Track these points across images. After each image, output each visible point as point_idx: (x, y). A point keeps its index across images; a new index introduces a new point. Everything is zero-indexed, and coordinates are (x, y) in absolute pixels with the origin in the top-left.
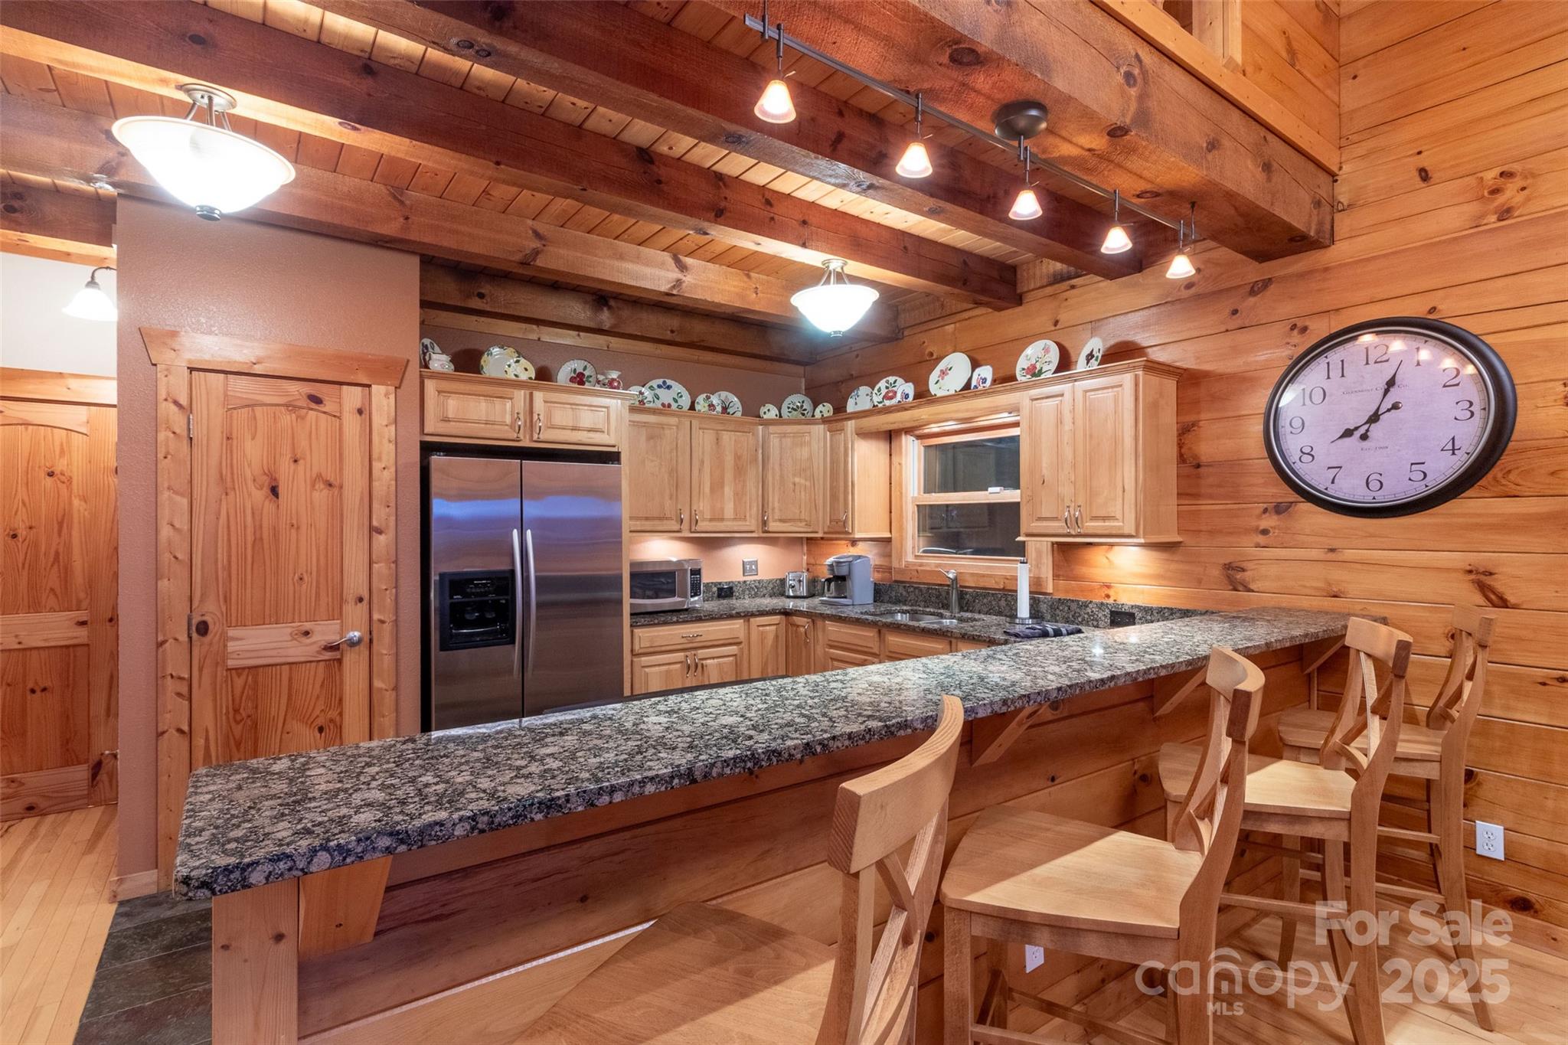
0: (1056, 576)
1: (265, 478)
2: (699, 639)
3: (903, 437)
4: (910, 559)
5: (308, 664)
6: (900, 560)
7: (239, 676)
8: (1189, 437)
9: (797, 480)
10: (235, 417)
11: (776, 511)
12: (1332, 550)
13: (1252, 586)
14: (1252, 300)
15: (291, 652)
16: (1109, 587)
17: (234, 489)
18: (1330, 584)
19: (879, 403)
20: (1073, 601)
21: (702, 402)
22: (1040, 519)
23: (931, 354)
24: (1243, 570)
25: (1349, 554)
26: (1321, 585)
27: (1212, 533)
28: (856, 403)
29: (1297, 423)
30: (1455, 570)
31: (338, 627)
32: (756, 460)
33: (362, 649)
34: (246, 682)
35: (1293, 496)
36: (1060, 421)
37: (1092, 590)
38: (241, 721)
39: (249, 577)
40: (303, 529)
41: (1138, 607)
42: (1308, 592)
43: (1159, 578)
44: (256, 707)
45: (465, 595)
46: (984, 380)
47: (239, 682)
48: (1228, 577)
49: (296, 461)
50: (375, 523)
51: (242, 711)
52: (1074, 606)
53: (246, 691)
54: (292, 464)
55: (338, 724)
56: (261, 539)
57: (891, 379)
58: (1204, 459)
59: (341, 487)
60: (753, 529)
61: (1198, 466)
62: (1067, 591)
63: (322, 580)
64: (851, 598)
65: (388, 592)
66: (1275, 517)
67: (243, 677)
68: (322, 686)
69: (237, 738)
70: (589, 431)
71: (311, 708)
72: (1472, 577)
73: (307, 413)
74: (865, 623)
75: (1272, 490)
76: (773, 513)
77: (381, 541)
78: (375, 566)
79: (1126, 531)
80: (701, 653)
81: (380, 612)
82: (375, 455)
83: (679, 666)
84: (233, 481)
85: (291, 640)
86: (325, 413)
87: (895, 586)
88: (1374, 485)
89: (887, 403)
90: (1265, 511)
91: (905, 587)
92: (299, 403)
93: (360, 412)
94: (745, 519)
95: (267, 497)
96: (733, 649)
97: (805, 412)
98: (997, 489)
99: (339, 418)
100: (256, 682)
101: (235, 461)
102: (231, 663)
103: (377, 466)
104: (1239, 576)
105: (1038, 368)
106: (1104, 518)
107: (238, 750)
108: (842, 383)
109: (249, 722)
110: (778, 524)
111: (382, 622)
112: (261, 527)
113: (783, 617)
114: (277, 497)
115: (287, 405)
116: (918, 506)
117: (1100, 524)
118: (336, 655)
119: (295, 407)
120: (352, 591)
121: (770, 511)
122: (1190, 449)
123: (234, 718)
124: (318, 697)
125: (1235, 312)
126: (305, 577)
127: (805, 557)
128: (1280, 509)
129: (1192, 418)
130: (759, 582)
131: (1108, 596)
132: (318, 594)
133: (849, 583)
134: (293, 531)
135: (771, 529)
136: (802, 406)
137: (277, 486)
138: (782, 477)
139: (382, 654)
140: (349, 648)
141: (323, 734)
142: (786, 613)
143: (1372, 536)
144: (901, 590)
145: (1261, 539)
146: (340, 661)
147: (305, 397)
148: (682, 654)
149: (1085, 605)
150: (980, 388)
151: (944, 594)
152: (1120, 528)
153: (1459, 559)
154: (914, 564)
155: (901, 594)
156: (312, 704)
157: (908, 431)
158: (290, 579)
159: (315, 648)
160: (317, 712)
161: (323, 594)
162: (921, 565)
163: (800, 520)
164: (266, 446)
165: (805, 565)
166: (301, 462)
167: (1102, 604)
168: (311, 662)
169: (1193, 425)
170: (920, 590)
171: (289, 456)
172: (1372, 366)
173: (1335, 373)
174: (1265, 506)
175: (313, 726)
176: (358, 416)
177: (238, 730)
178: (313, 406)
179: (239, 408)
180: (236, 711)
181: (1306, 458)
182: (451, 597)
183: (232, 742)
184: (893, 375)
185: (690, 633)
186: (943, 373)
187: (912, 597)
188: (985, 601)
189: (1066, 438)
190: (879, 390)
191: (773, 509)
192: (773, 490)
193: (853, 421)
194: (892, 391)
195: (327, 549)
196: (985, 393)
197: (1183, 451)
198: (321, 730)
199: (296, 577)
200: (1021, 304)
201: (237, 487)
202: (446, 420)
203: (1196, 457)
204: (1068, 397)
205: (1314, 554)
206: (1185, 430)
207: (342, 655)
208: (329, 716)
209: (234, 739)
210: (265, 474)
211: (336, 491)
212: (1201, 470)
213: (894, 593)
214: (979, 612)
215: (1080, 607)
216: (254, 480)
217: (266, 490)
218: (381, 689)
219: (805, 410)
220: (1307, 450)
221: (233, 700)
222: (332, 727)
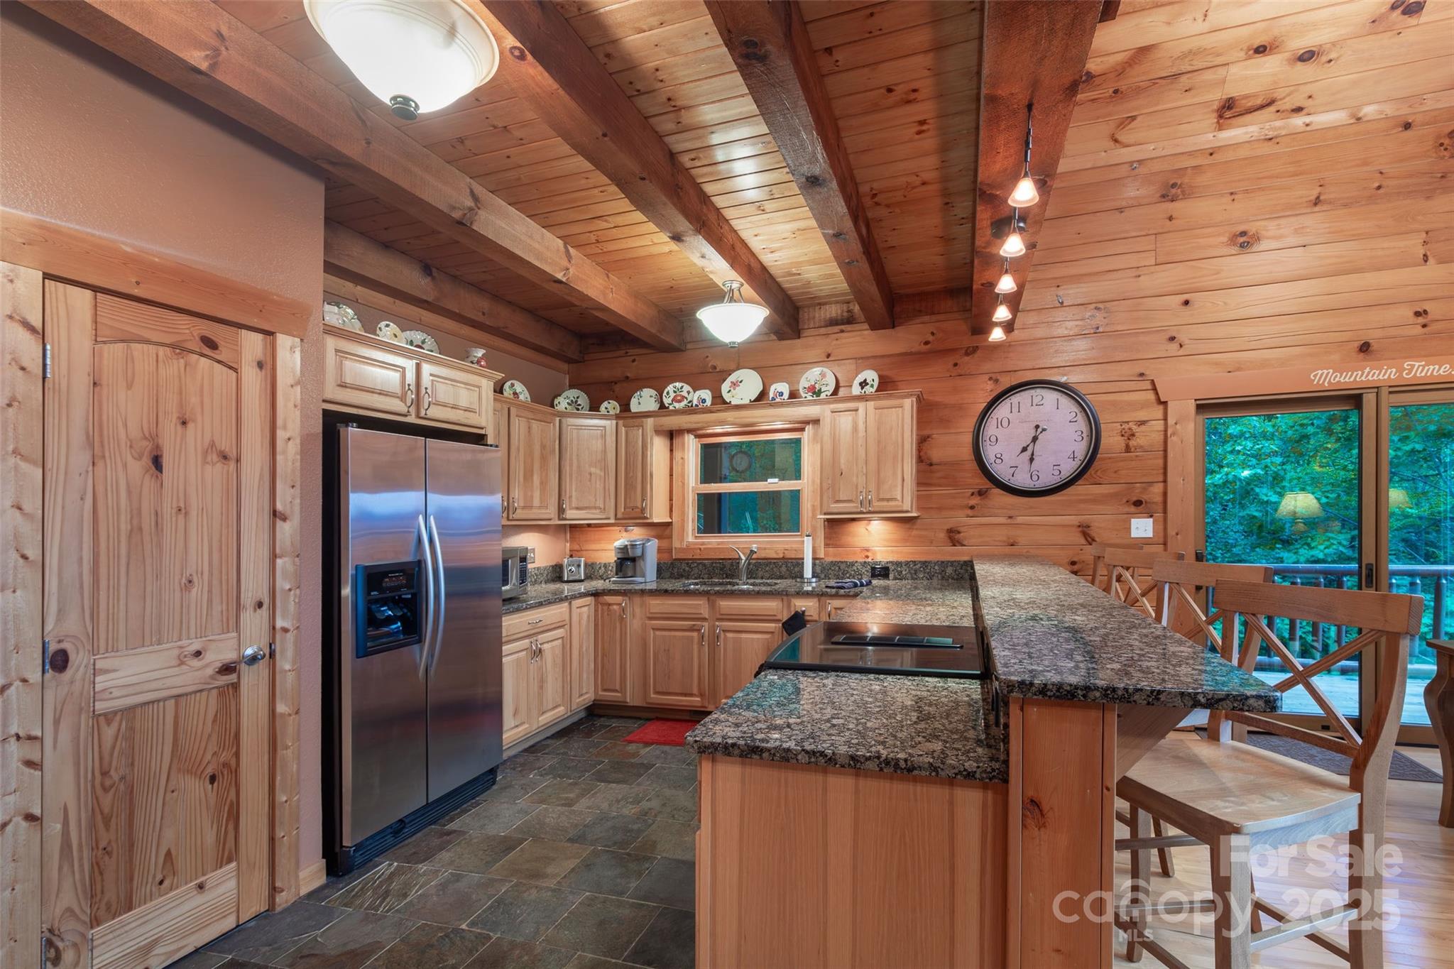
0: (827, 545)
1: (145, 443)
2: (540, 624)
3: (686, 435)
4: (690, 539)
5: (198, 694)
6: (682, 540)
7: (109, 722)
8: (926, 444)
9: (593, 470)
10: (106, 355)
11: (574, 499)
12: (1010, 517)
13: (965, 543)
14: (967, 358)
15: (178, 681)
16: (868, 550)
17: (104, 457)
18: (1009, 538)
19: (670, 404)
20: (842, 562)
21: (508, 389)
22: (838, 501)
23: (715, 367)
24: (959, 532)
25: (1020, 519)
26: (1005, 539)
27: (940, 509)
28: (639, 403)
29: (993, 439)
30: (1073, 526)
31: (235, 641)
32: (554, 450)
33: (261, 667)
34: (119, 730)
35: (988, 484)
36: (855, 429)
37: (855, 553)
38: (111, 787)
39: (123, 582)
40: (193, 513)
41: (891, 562)
42: (997, 543)
43: (905, 541)
44: (132, 764)
45: (381, 590)
46: (781, 394)
47: (109, 732)
48: (950, 538)
49: (184, 423)
50: (279, 507)
51: (112, 773)
52: (843, 566)
53: (118, 743)
54: (179, 427)
55: (233, 770)
56: (140, 529)
57: (678, 385)
58: (935, 460)
59: (238, 460)
60: (552, 516)
61: (931, 465)
62: (835, 555)
63: (215, 582)
64: (643, 576)
65: (292, 592)
66: (979, 498)
67: (115, 725)
68: (214, 721)
69: (106, 810)
70: (466, 410)
71: (201, 752)
72: (1080, 529)
73: (198, 360)
74: (695, 593)
75: (977, 481)
76: (570, 502)
77: (286, 530)
78: (279, 561)
79: (905, 509)
80: (542, 637)
81: (283, 617)
82: (279, 422)
83: (524, 653)
84: (102, 446)
85: (179, 665)
86: (219, 362)
87: (678, 564)
88: (1035, 478)
89: (677, 405)
90: (973, 494)
91: (687, 564)
92: (189, 345)
93: (260, 365)
94: (547, 508)
95: (147, 471)
96: (560, 632)
97: (580, 407)
98: (776, 480)
99: (235, 370)
100: (131, 729)
101: (105, 417)
102: (100, 707)
103: (281, 434)
104: (957, 536)
105: (818, 389)
106: (888, 500)
107: (108, 829)
108: (616, 383)
109: (122, 787)
110: (575, 512)
111: (285, 630)
112: (140, 513)
113: (593, 598)
114: (161, 471)
115: (173, 346)
116: (698, 494)
117: (885, 503)
118: (232, 678)
119: (184, 350)
120: (250, 595)
121: (568, 500)
122: (926, 453)
123: (102, 785)
124: (210, 736)
125: (956, 365)
126: (195, 580)
127: (568, 545)
128: (981, 493)
129: (926, 432)
130: (538, 568)
131: (867, 557)
132: (210, 601)
133: (640, 563)
134: (181, 517)
135: (568, 517)
136: (576, 402)
137: (161, 456)
138: (579, 467)
139: (286, 671)
140: (247, 667)
141: (216, 784)
142: (596, 594)
143: (1031, 508)
144: (684, 566)
145: (970, 512)
146: (236, 687)
147: (198, 339)
148: (527, 641)
149: (852, 564)
150: (778, 400)
151: (728, 567)
152: (900, 506)
153: (1074, 520)
154: (696, 543)
155: (684, 570)
156: (203, 745)
157: (689, 431)
158: (177, 581)
159: (209, 671)
160: (208, 757)
161: (216, 600)
162: (703, 544)
163: (595, 508)
164: (146, 400)
165: (568, 552)
166: (191, 426)
167: (865, 562)
168: (201, 691)
169: (928, 437)
170: (704, 565)
171: (175, 416)
172: (1034, 407)
173: (1015, 410)
174: (972, 491)
175: (203, 776)
176: (258, 370)
177: (106, 800)
178: (207, 351)
179: (111, 342)
180: (105, 774)
181: (998, 461)
182: (369, 594)
183: (99, 817)
184: (680, 381)
185: (533, 619)
186: (734, 384)
187: (696, 571)
188: (767, 568)
189: (861, 442)
190: (668, 393)
191: (570, 497)
192: (571, 480)
193: (652, 419)
194: (680, 395)
195: (220, 541)
196: (782, 405)
197: (922, 454)
198: (213, 779)
199: (184, 580)
200: (799, 337)
201: (107, 454)
202: (343, 385)
203: (928, 459)
204: (861, 411)
205: (1002, 520)
206: (922, 441)
207: (239, 677)
208: (222, 760)
209: (102, 813)
210: (146, 438)
211: (232, 465)
212: (934, 467)
213: (676, 570)
214: (762, 578)
215: (848, 567)
216: (131, 447)
217: (147, 461)
218: (282, 715)
219: (579, 405)
220: (999, 456)
221: (101, 759)
222: (225, 773)
